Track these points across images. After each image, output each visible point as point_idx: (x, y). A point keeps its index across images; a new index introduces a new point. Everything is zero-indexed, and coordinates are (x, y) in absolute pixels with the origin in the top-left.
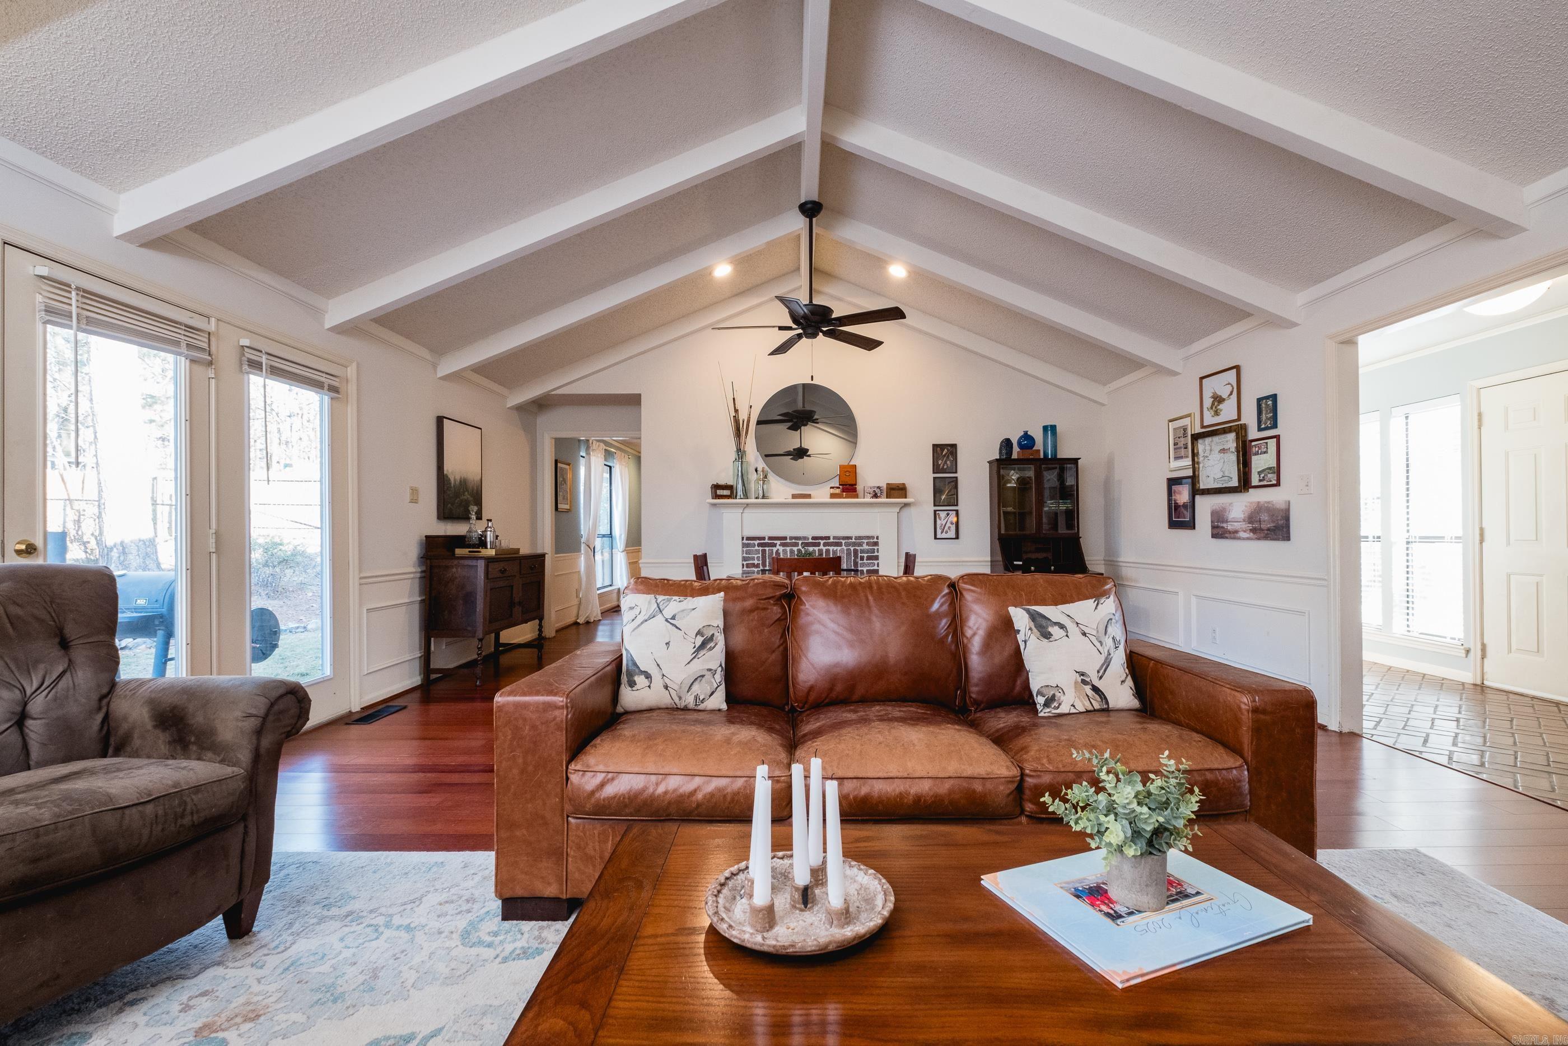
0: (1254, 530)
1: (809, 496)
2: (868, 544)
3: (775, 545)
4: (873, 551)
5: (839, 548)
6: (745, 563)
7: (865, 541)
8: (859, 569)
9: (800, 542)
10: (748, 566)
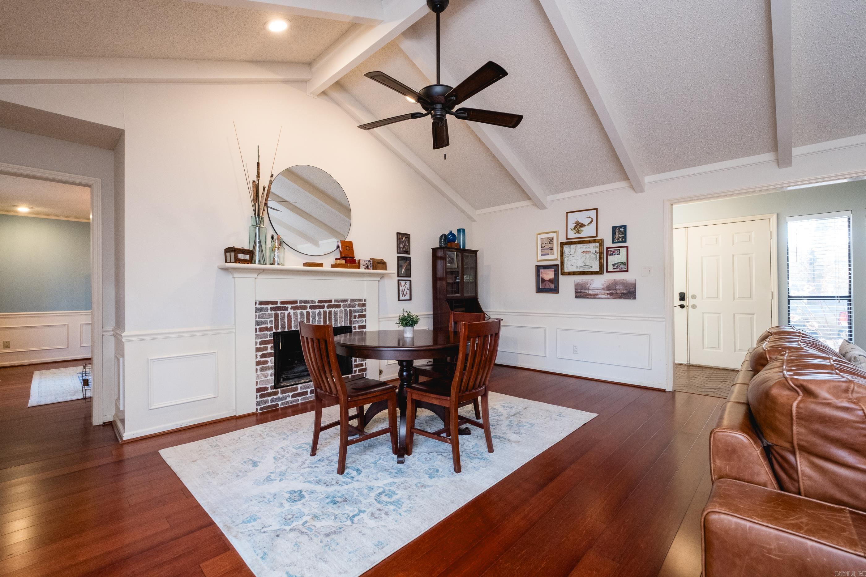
0: (611, 294)
1: (321, 265)
2: (359, 305)
3: (286, 309)
4: (362, 311)
5: (339, 309)
6: (258, 327)
7: (357, 303)
8: (353, 325)
9: (309, 305)
10: (261, 330)
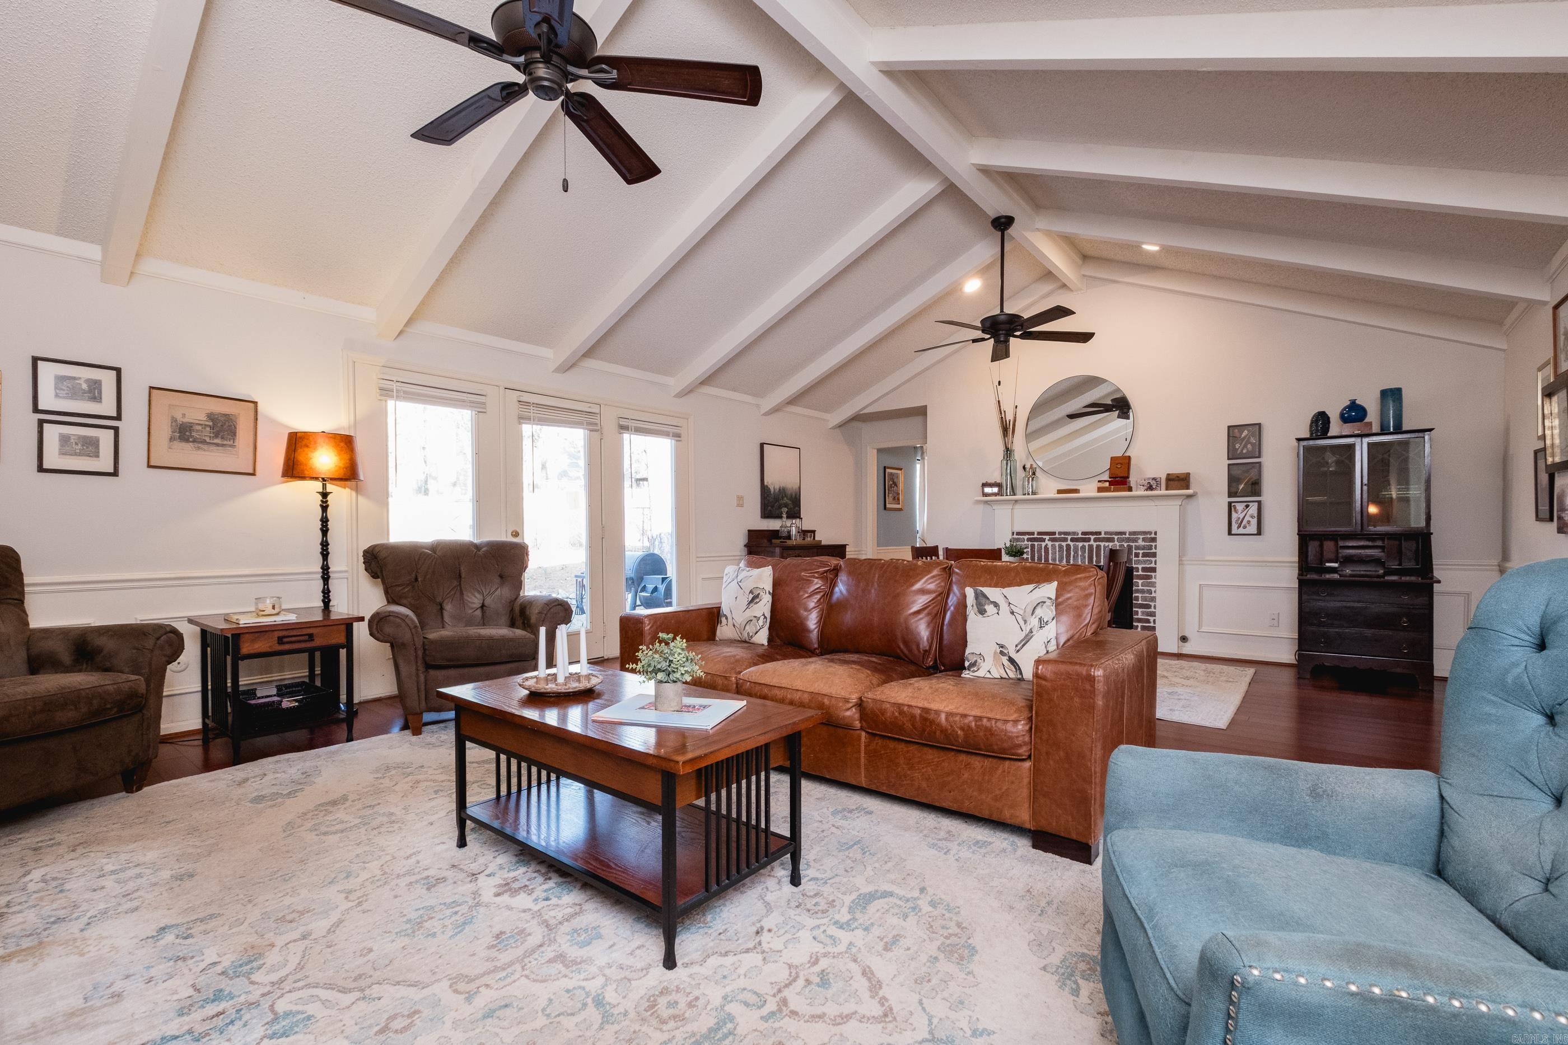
1: (1076, 491)
2: (1144, 540)
3: (1044, 540)
4: (1150, 547)
5: (1111, 544)
7: (1141, 537)
8: (1134, 566)
9: (1069, 537)
